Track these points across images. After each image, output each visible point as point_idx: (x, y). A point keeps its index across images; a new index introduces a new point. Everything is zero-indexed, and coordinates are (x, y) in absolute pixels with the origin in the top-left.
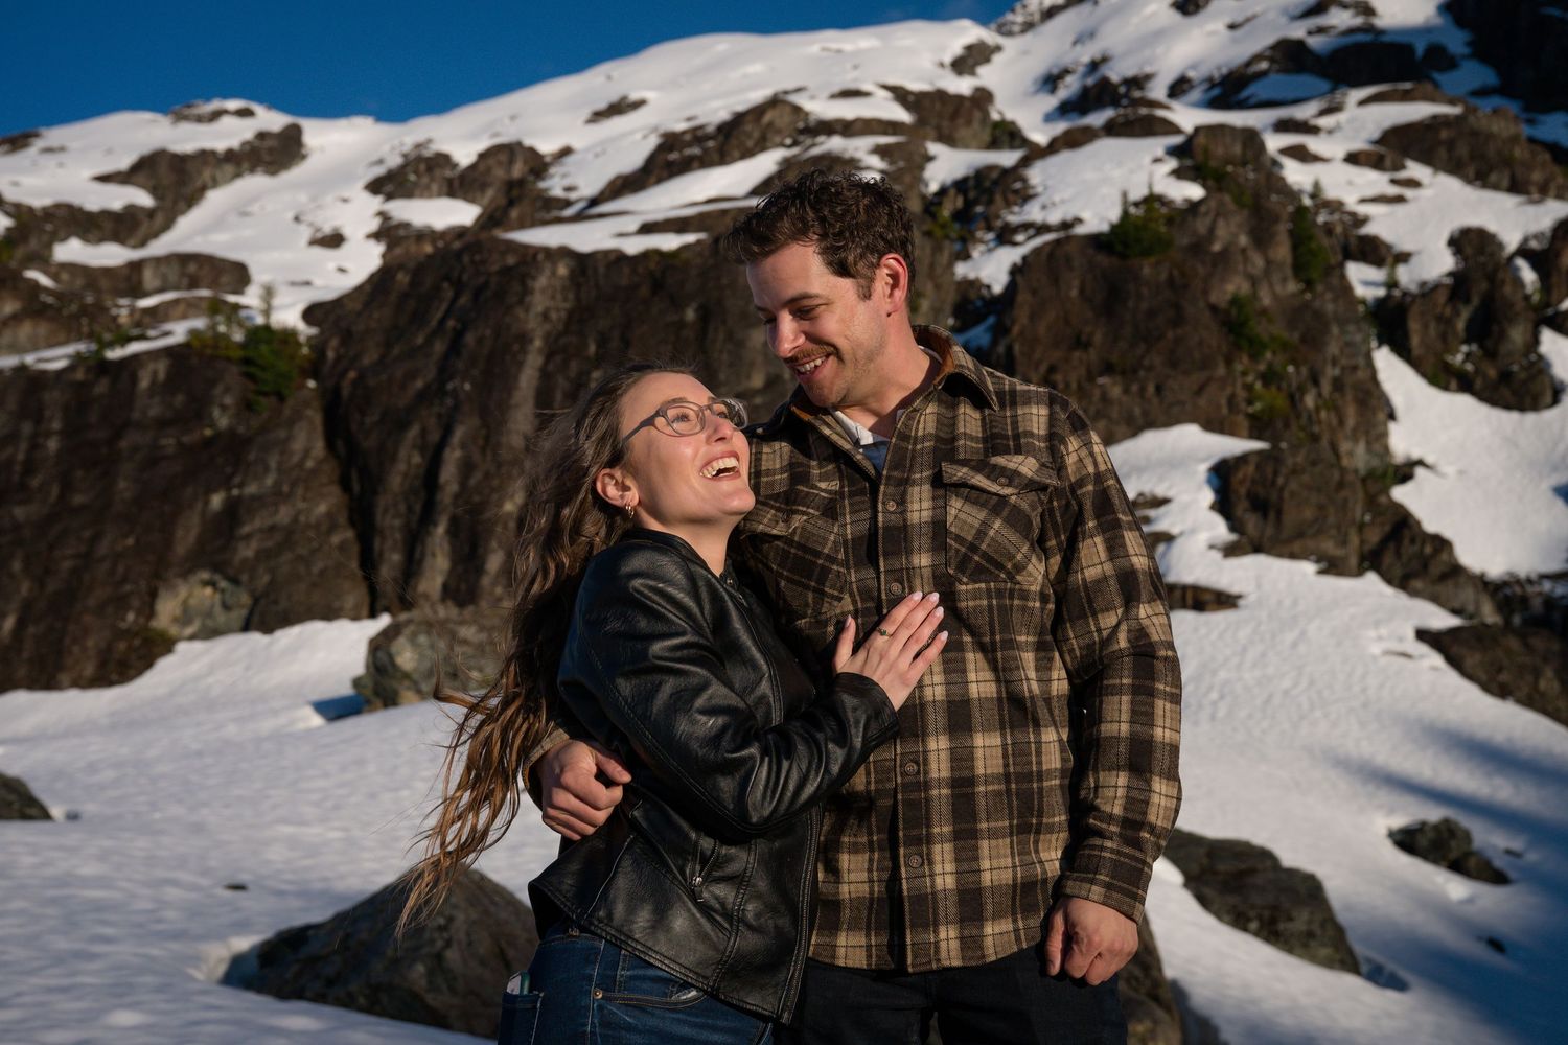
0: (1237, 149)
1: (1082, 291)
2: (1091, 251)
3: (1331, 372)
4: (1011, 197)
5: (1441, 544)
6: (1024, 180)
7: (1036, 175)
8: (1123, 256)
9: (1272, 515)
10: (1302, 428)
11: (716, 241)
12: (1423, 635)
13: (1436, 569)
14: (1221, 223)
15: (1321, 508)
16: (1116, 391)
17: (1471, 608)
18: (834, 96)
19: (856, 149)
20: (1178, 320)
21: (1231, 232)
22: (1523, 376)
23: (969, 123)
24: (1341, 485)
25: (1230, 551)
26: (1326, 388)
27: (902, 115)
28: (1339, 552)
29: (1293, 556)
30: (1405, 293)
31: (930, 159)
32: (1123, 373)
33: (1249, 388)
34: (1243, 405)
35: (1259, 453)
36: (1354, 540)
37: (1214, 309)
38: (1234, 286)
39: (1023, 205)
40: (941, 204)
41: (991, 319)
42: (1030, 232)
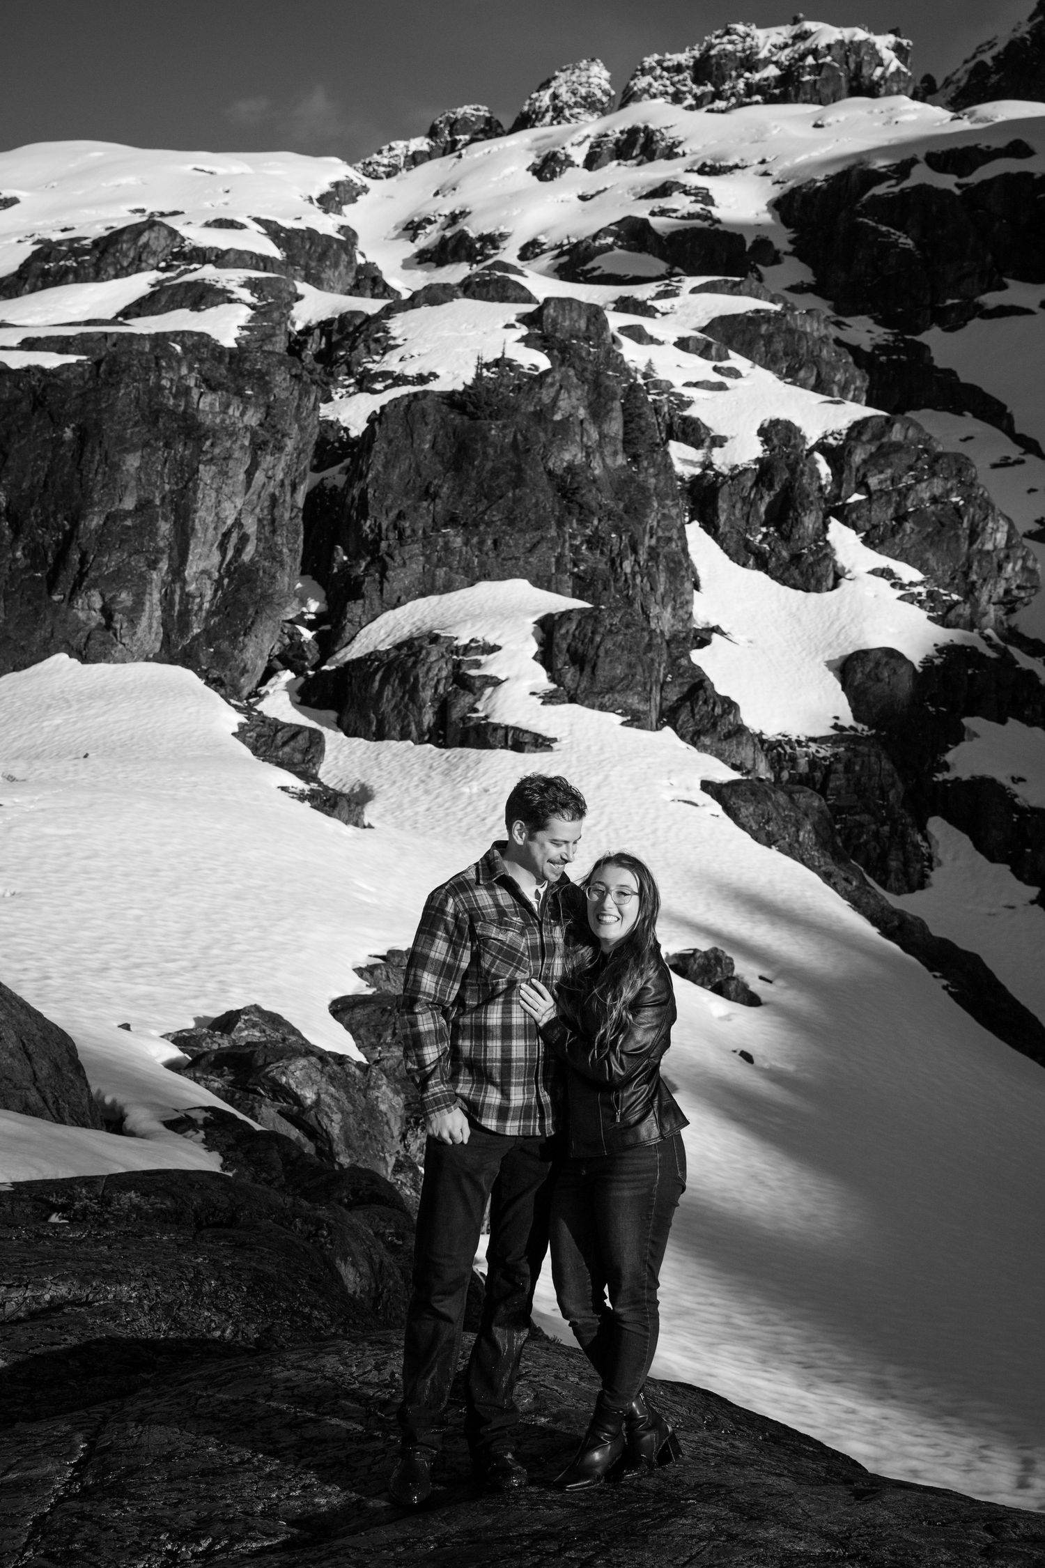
0: (582, 324)
1: (433, 447)
2: (445, 408)
3: (648, 542)
4: (373, 346)
5: (730, 706)
6: (386, 331)
7: (397, 325)
8: (473, 417)
9: (588, 669)
10: (620, 592)
11: (98, 364)
12: (707, 786)
13: (723, 729)
14: (564, 395)
15: (630, 666)
16: (458, 542)
17: (749, 765)
18: (207, 225)
19: (229, 281)
20: (518, 482)
21: (572, 404)
22: (811, 559)
23: (336, 265)
24: (649, 646)
25: (549, 699)
26: (643, 557)
27: (274, 252)
28: (642, 707)
29: (602, 708)
30: (718, 474)
31: (299, 298)
32: (465, 525)
33: (576, 549)
34: (569, 566)
35: (582, 611)
36: (656, 697)
37: (550, 473)
38: (571, 454)
39: (383, 354)
40: (306, 342)
41: (347, 461)
42: (390, 381)
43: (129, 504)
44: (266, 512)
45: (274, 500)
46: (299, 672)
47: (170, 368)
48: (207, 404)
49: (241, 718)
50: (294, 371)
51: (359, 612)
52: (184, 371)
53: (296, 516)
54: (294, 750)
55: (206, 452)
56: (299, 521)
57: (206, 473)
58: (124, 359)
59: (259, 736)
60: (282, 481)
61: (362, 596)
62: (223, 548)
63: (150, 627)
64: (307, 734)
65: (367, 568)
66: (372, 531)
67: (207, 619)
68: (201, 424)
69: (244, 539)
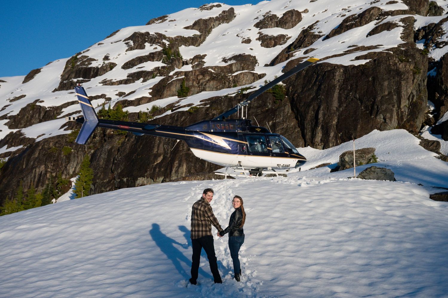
6: (441, 29)
7: (444, 27)
11: (375, 61)
18: (387, 4)
19: (396, 20)
23: (424, 6)
27: (406, 7)
31: (415, 21)
39: (442, 36)
40: (419, 34)
41: (435, 68)
42: (444, 44)
43: (386, 93)
44: (418, 88)
45: (419, 85)
46: (430, 126)
47: (391, 59)
48: (401, 66)
49: (420, 140)
50: (420, 53)
51: (444, 109)
52: (395, 59)
53: (425, 88)
54: (433, 146)
55: (403, 78)
56: (426, 89)
57: (403, 83)
58: (381, 59)
59: (425, 144)
60: (421, 80)
61: (444, 105)
62: (409, 99)
63: (395, 121)
64: (436, 143)
65: (444, 98)
66: (445, 88)
67: (407, 117)
68: (401, 71)
69: (413, 96)
